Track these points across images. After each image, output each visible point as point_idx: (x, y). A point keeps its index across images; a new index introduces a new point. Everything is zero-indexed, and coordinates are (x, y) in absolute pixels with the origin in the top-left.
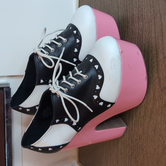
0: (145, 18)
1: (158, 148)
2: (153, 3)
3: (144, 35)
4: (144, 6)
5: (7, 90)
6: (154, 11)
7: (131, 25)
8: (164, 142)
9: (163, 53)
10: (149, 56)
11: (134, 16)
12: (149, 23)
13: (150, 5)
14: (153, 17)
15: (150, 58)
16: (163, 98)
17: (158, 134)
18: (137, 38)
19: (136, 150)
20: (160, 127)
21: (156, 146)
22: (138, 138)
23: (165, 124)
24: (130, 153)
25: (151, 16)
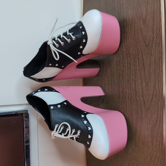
0: (131, 55)
1: (147, 157)
2: (136, 43)
3: (131, 68)
4: (130, 46)
5: (26, 115)
6: (137, 49)
7: (122, 60)
8: (151, 152)
9: (146, 81)
10: (136, 84)
11: (123, 53)
12: (134, 59)
13: (134, 45)
14: (137, 54)
15: (137, 86)
16: (148, 117)
17: (146, 146)
18: (127, 70)
19: (131, 161)
20: (147, 140)
21: (146, 156)
22: (132, 151)
23: (151, 138)
24: (127, 164)
25: (135, 53)
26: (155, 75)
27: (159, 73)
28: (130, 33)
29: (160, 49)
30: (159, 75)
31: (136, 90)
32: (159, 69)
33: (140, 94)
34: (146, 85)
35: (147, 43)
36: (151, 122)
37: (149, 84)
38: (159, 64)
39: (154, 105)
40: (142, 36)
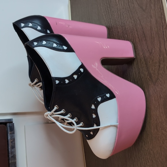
0: (128, 30)
1: (163, 143)
2: (132, 14)
4: (125, 21)
6: (134, 20)
9: (149, 50)
11: (119, 33)
12: (132, 32)
13: (130, 17)
14: (134, 25)
15: (139, 61)
16: (157, 91)
17: (161, 129)
19: (143, 158)
20: (160, 121)
21: (161, 142)
22: (144, 143)
23: (164, 115)
24: (139, 165)
25: (132, 25)
26: (159, 37)
27: (163, 32)
28: (124, 7)
29: (160, 5)
30: (163, 35)
31: (138, 67)
32: (163, 28)
33: (144, 69)
34: (150, 54)
35: (144, 8)
36: (162, 95)
37: (153, 51)
38: (162, 22)
39: (163, 72)
40: (137, 3)
